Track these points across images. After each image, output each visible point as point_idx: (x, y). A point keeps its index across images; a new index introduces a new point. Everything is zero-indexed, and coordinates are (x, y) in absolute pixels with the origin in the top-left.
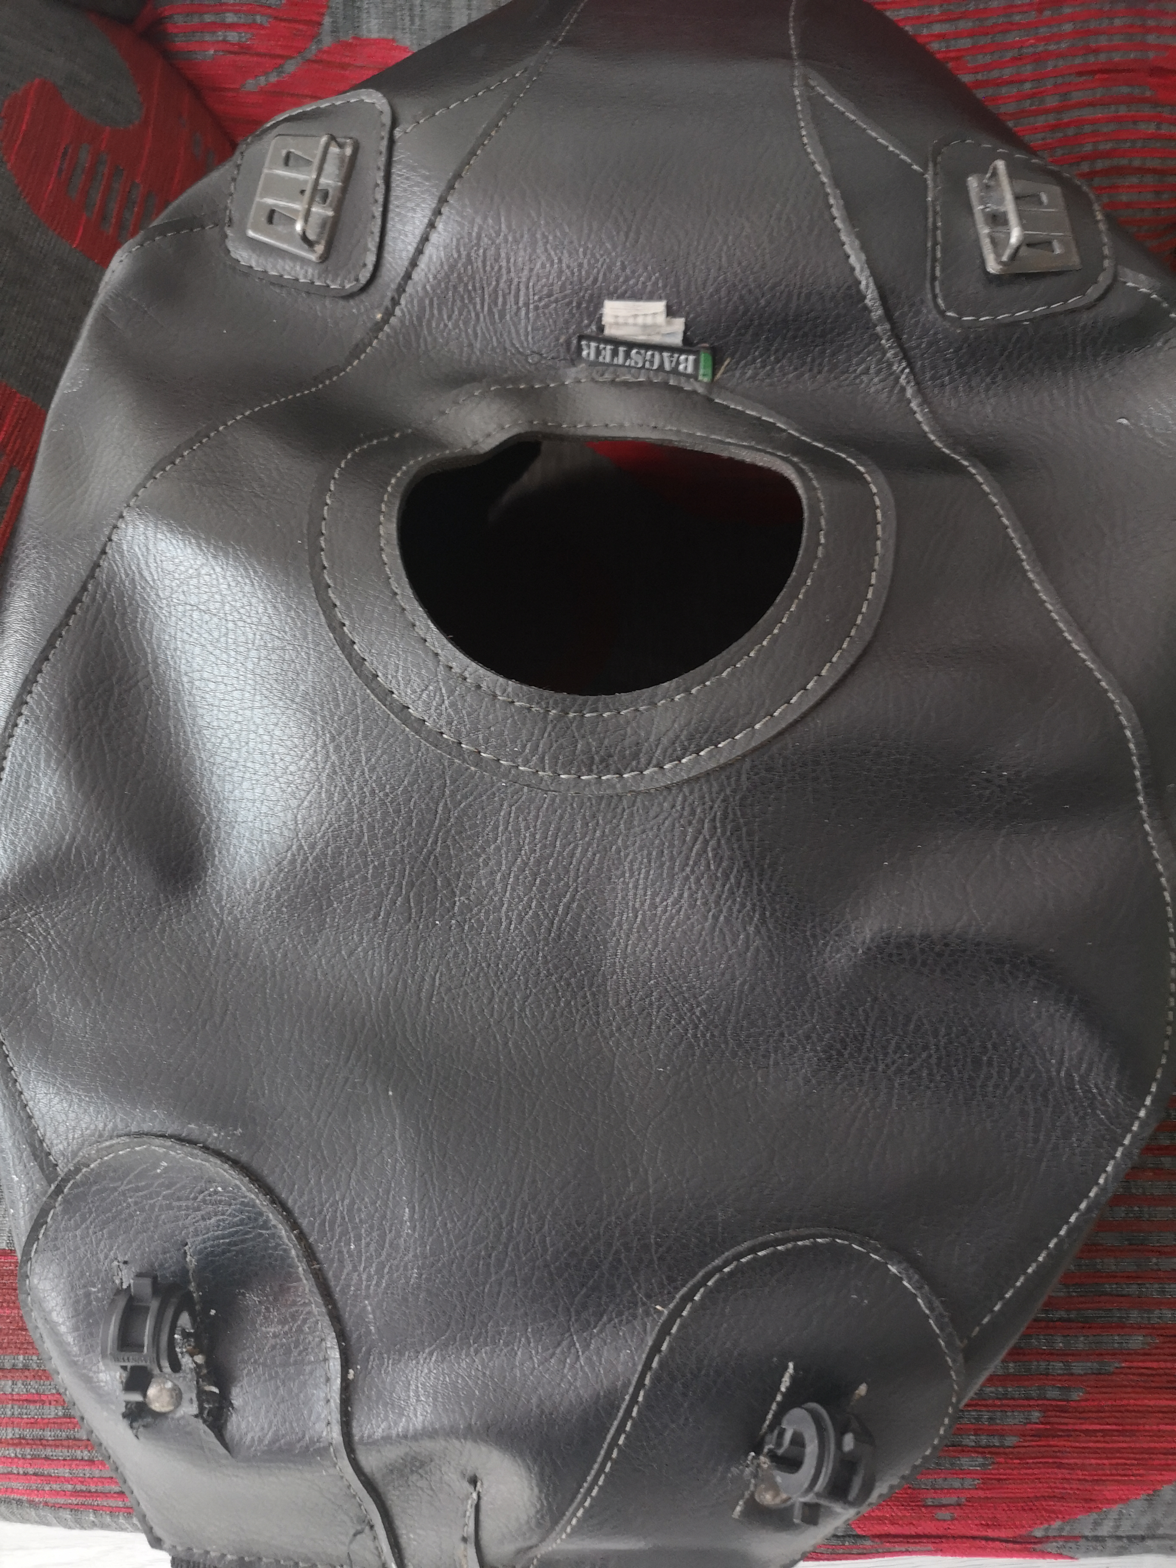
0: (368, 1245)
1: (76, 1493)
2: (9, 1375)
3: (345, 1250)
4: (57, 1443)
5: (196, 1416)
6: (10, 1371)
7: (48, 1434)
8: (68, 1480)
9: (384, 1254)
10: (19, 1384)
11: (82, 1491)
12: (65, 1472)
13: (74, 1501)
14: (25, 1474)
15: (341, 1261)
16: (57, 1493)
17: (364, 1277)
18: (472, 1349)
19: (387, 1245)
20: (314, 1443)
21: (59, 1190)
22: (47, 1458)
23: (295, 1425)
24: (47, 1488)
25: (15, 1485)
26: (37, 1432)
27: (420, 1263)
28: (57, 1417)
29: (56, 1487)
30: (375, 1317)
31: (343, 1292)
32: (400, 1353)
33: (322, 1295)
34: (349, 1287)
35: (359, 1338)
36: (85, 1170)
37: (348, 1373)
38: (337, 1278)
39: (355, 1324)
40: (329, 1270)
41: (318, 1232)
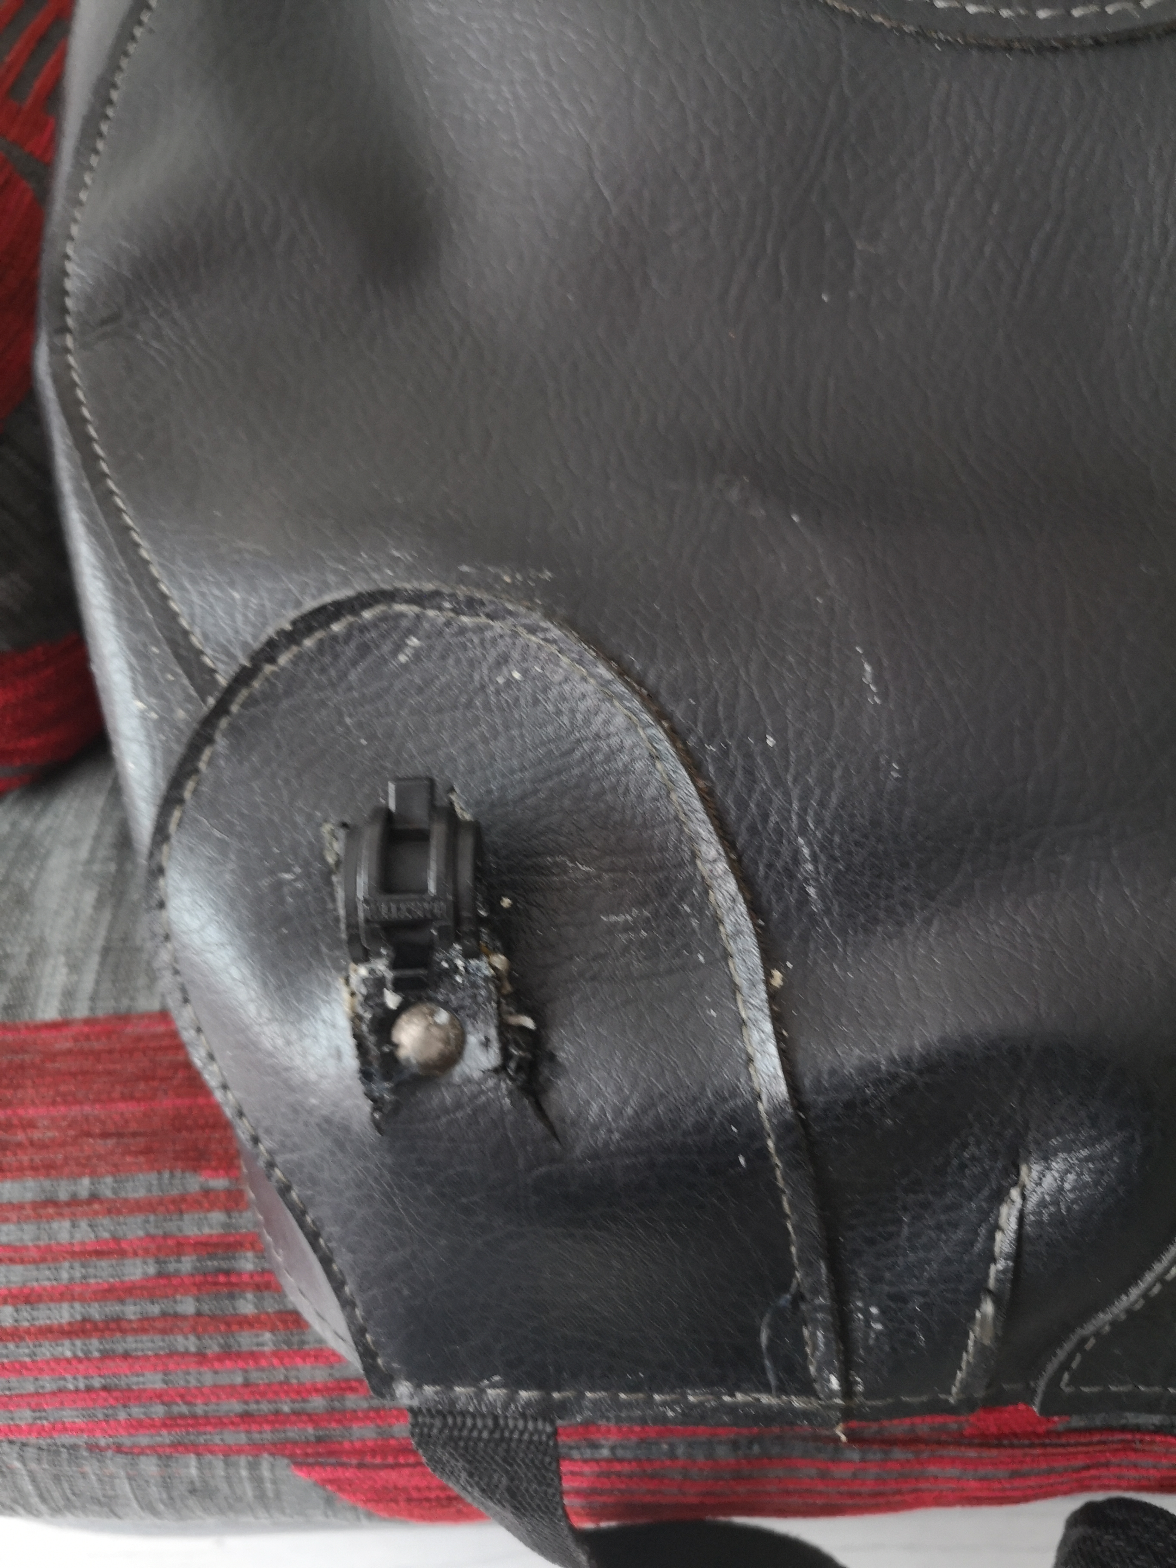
0: (800, 734)
1: (170, 1422)
2: (66, 1211)
3: (757, 750)
4: (145, 1325)
5: (496, 1071)
6: (68, 1204)
7: (131, 1311)
8: (159, 1396)
9: (832, 747)
10: (84, 1224)
11: (182, 1416)
12: (153, 1381)
13: (166, 1437)
14: (89, 1389)
15: (750, 772)
16: (136, 1426)
17: (795, 793)
18: (1007, 904)
19: (837, 731)
20: (725, 1100)
21: (221, 709)
22: (126, 1356)
23: (681, 1073)
24: (122, 1416)
25: (69, 1415)
26: (113, 1308)
27: (902, 752)
28: (147, 1278)
29: (137, 1411)
30: (816, 868)
31: (753, 830)
32: (866, 930)
33: (718, 835)
34: (765, 817)
35: (785, 915)
36: (268, 668)
37: (772, 976)
38: (742, 805)
39: (778, 888)
40: (725, 793)
41: (704, 724)
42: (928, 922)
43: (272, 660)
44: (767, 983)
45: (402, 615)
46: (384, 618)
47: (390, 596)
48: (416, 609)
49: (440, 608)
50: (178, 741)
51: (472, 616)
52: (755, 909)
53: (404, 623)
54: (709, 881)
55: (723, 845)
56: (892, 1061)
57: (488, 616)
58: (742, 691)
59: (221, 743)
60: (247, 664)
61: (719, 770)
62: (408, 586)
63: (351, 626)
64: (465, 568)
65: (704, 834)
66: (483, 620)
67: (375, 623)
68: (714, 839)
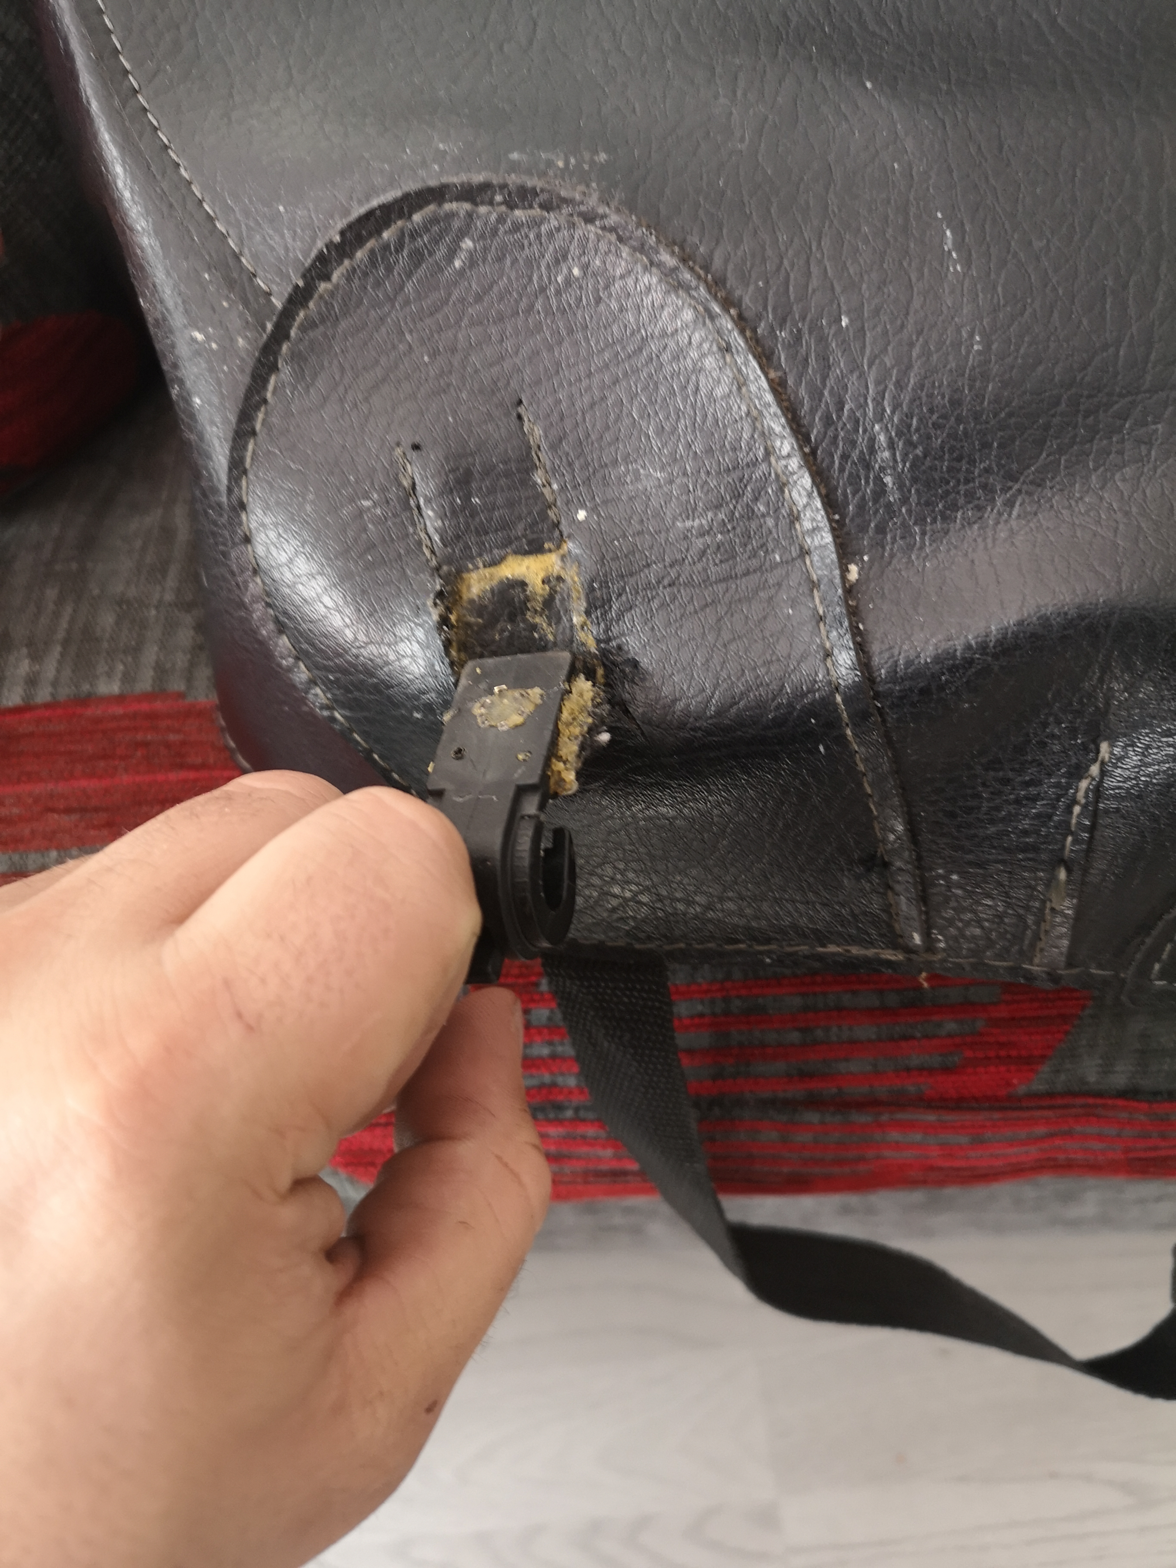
3: (830, 332)
9: (910, 323)
15: (823, 358)
17: (872, 377)
19: (916, 305)
20: (803, 694)
23: (763, 671)
27: (986, 323)
30: (894, 455)
31: (828, 421)
32: (945, 518)
33: (791, 428)
34: (840, 408)
35: (861, 507)
36: (323, 286)
37: (848, 570)
38: (816, 395)
39: (854, 479)
40: (798, 383)
41: (774, 309)
42: (1010, 504)
43: (327, 278)
44: (843, 578)
45: (452, 215)
46: (434, 220)
47: (438, 194)
48: (467, 206)
49: (491, 203)
50: (242, 371)
51: (524, 208)
52: (831, 504)
53: (456, 224)
54: (783, 478)
55: (797, 440)
56: (968, 647)
57: (543, 206)
58: (815, 270)
59: (286, 371)
60: (301, 283)
61: (792, 357)
62: (455, 180)
63: (402, 232)
64: (515, 156)
65: (778, 429)
66: (537, 212)
67: (426, 227)
68: (787, 432)
